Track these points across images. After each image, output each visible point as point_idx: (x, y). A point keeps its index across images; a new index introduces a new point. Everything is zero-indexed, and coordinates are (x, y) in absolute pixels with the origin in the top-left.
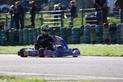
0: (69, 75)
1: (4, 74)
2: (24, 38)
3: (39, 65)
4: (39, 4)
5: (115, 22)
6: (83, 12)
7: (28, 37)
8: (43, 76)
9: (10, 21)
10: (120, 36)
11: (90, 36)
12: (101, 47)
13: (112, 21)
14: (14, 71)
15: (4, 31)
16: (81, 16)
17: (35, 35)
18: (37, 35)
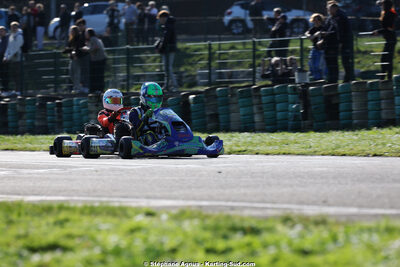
1: (296, 212)
2: (354, 107)
15: (294, 89)
17: (387, 99)
18: (393, 99)
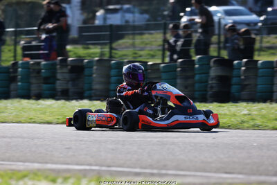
5: (82, 55)
6: (17, 34)
10: (91, 83)
11: (30, 83)
12: (53, 106)
13: (75, 54)
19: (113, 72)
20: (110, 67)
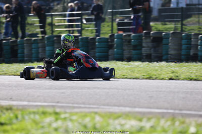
0: (92, 106)
2: (26, 51)
3: (47, 91)
4: (48, 2)
5: (161, 29)
6: (113, 14)
7: (31, 50)
8: (53, 106)
9: (4, 26)
10: (167, 50)
11: (123, 50)
12: (140, 66)
13: (156, 28)
14: (11, 99)
16: (111, 20)
17: (42, 48)
18: (45, 48)
19: (184, 42)
20: (182, 38)
